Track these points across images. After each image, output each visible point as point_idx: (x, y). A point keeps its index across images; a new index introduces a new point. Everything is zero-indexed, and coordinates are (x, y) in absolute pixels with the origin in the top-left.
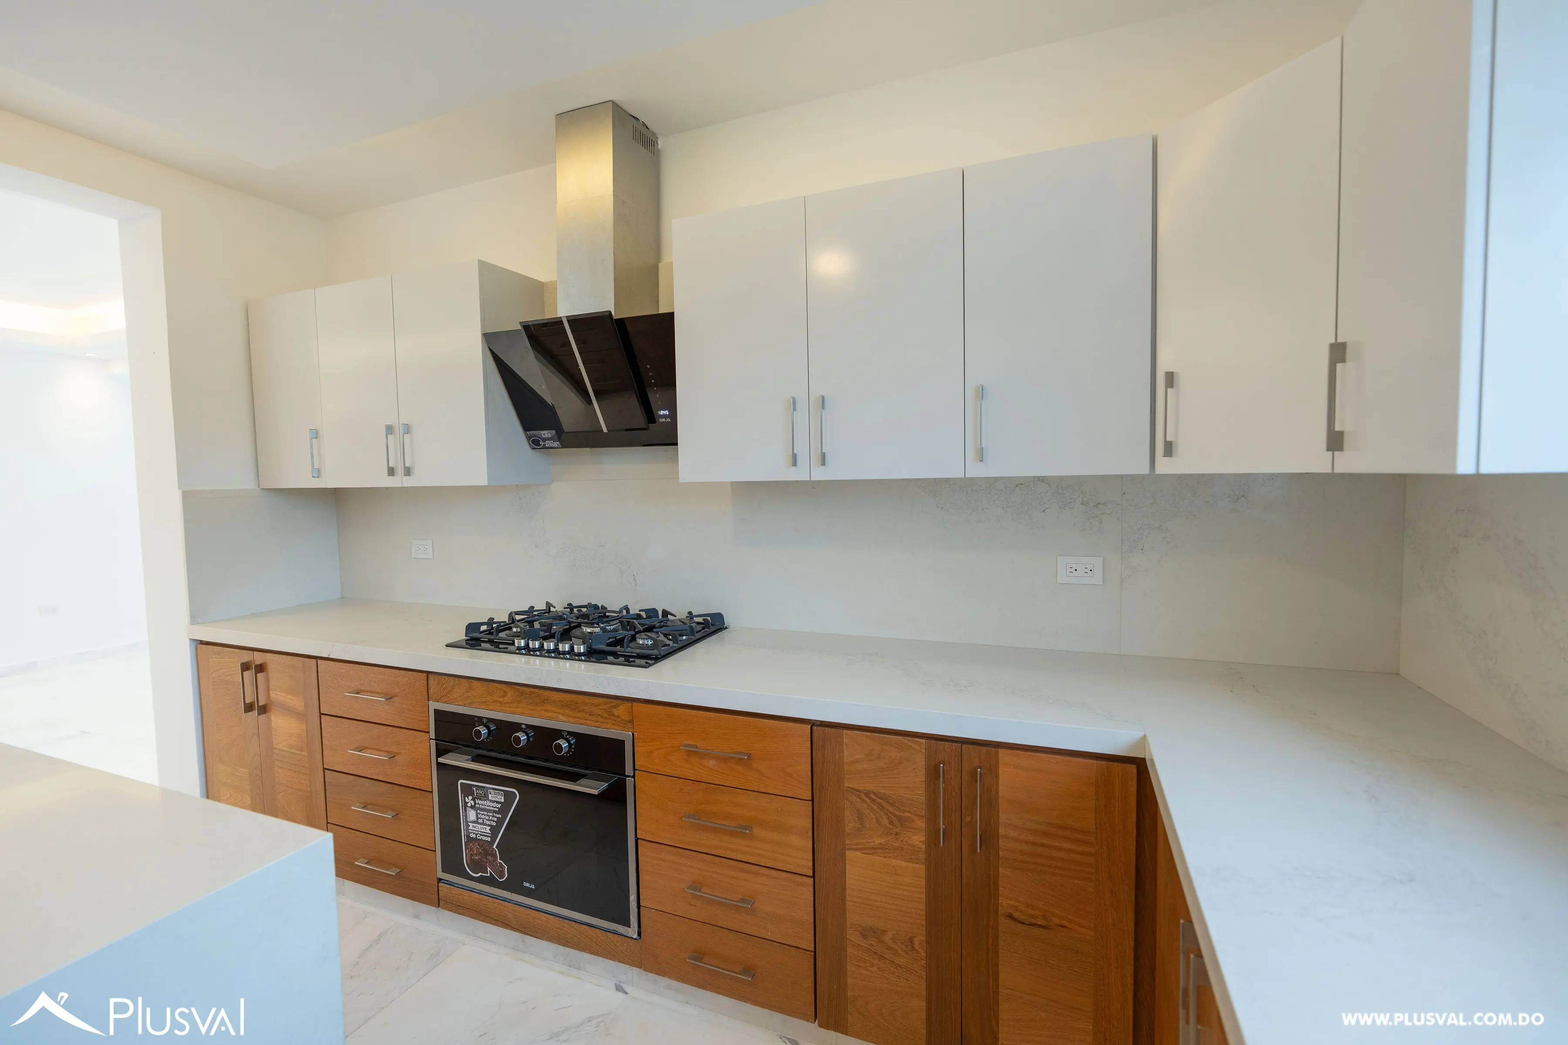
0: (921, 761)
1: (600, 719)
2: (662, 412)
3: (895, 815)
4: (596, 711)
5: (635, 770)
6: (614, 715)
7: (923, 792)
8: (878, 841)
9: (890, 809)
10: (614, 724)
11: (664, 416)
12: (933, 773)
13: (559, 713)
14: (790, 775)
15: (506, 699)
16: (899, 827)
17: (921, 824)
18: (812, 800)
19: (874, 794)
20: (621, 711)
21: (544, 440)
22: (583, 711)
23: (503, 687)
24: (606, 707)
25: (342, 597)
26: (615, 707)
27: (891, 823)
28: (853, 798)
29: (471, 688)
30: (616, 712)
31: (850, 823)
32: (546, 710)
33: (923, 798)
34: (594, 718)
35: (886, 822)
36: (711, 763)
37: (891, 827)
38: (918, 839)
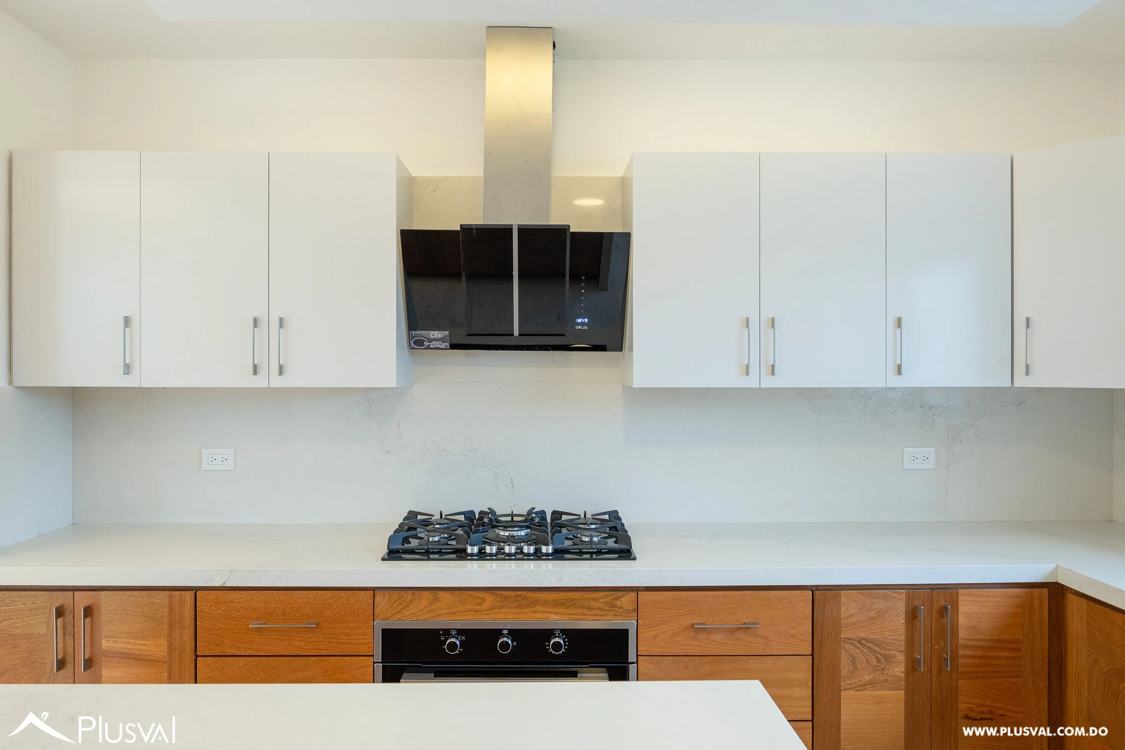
0: (901, 607)
1: (599, 612)
2: (579, 321)
3: (881, 654)
4: (595, 604)
5: (637, 655)
6: (616, 606)
7: (903, 632)
8: (867, 678)
9: (878, 650)
10: (616, 615)
11: (582, 324)
12: (912, 615)
13: (551, 613)
14: (793, 636)
15: (484, 606)
16: (884, 662)
17: (901, 658)
18: (812, 655)
19: (866, 640)
20: (627, 601)
21: (430, 340)
22: (581, 606)
23: (480, 594)
24: (608, 600)
25: (73, 524)
26: (618, 598)
27: (878, 661)
28: (848, 646)
29: (436, 600)
30: (618, 603)
31: (845, 669)
32: (536, 612)
33: (903, 638)
34: (593, 612)
35: (874, 662)
36: (718, 637)
37: (878, 664)
38: (899, 670)
